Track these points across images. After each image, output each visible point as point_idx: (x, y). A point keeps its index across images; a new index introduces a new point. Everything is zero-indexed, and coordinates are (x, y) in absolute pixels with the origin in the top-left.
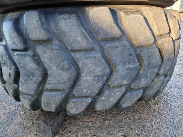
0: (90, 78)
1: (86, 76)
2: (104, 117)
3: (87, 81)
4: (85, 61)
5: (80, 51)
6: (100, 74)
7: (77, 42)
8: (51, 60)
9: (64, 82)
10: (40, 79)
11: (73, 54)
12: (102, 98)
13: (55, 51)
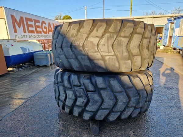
0: (121, 103)
1: (120, 102)
2: (120, 125)
3: (120, 105)
6: (125, 101)
8: (107, 96)
9: (110, 105)
10: (100, 104)
12: (125, 113)
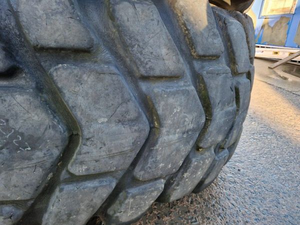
0: (174, 137)
1: (168, 133)
3: (169, 144)
4: (171, 100)
5: (160, 78)
6: (191, 126)
7: (158, 57)
8: (96, 101)
9: (122, 153)
11: (144, 86)
12: (185, 175)
13: (107, 78)
